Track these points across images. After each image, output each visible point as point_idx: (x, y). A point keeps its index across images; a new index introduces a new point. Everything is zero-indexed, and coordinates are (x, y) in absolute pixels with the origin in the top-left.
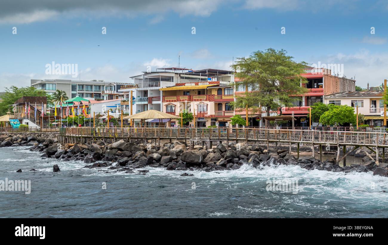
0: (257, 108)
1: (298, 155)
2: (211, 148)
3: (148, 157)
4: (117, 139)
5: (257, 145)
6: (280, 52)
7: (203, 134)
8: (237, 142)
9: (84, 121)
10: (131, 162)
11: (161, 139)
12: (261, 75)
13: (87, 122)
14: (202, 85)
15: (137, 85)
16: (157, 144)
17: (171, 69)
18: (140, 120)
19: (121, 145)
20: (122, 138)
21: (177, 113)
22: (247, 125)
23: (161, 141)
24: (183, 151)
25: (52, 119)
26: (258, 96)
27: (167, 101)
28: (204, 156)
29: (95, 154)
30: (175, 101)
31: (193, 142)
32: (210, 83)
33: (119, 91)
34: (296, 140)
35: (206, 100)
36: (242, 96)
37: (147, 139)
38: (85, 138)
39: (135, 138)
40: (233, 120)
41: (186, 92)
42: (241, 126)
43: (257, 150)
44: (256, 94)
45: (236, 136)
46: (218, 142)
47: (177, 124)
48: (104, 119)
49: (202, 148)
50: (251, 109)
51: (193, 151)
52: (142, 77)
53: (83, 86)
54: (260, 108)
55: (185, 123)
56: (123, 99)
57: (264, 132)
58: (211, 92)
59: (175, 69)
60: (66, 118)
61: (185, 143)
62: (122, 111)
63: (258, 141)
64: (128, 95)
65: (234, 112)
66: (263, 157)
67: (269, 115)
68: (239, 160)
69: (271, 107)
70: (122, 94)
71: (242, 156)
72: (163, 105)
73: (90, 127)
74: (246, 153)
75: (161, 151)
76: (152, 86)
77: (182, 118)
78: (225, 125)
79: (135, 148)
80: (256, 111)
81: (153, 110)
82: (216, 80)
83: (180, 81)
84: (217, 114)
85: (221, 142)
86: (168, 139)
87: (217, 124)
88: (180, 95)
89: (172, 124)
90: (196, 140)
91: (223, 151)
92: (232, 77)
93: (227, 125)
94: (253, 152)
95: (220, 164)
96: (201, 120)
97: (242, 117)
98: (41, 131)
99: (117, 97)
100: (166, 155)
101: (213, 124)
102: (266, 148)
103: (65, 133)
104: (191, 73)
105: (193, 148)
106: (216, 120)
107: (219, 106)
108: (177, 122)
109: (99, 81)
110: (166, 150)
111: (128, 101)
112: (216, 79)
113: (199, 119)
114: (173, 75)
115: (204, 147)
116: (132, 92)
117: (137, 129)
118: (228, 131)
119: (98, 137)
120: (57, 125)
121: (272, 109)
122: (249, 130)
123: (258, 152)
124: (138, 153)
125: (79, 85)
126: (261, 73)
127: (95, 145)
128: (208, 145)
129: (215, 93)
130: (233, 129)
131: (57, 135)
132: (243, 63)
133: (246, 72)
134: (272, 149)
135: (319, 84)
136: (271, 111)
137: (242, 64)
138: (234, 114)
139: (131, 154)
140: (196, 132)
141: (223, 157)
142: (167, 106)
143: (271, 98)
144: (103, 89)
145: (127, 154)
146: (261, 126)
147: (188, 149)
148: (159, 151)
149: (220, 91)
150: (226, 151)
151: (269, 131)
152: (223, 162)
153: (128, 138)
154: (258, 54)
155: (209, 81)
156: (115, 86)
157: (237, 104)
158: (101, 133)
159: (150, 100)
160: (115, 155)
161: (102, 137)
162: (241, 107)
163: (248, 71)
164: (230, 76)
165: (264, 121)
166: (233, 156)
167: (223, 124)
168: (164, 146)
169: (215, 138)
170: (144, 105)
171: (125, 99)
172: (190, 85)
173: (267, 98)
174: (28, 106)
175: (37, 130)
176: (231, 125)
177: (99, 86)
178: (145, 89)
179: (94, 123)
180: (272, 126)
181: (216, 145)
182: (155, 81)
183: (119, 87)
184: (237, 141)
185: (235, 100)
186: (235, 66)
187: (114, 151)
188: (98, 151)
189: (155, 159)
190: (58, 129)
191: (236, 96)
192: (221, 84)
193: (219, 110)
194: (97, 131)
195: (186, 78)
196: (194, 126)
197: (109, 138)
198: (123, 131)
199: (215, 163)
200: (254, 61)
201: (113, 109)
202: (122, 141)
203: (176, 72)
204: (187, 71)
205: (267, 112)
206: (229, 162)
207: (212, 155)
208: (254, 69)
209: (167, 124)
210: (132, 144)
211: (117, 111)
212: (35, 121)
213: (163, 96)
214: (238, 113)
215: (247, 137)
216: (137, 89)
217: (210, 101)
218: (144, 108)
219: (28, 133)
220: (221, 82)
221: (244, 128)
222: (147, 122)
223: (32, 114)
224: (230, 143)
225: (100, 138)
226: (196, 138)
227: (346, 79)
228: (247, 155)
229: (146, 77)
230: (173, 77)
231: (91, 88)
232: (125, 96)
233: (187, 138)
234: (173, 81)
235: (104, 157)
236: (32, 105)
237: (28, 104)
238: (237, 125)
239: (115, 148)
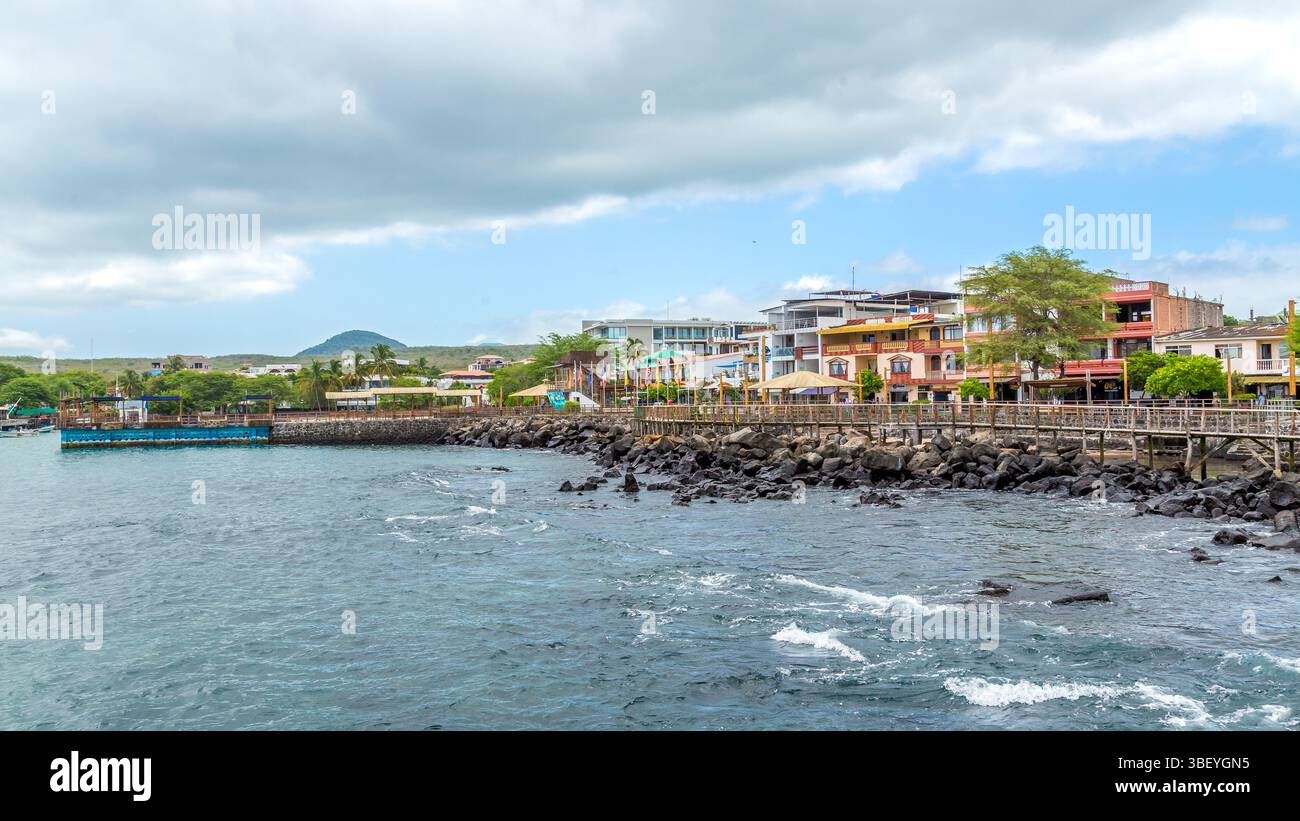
0: (1013, 364)
1: (1102, 457)
2: (920, 442)
3: (798, 460)
4: (738, 427)
5: (1014, 438)
6: (1057, 252)
7: (904, 416)
8: (973, 432)
9: (676, 394)
10: (766, 468)
11: (820, 425)
12: (1020, 299)
13: (683, 395)
14: (899, 323)
15: (774, 326)
16: (815, 435)
17: (838, 293)
18: (781, 391)
19: (746, 436)
20: (748, 425)
21: (851, 377)
22: (992, 397)
23: (821, 429)
24: (865, 449)
25: (620, 392)
26: (1015, 339)
27: (831, 354)
28: (907, 458)
29: (699, 454)
30: (847, 353)
31: (885, 433)
32: (914, 317)
33: (739, 336)
34: (1095, 426)
35: (908, 350)
36: (981, 341)
37: (796, 426)
38: (680, 424)
39: (772, 425)
40: (962, 387)
41: (867, 337)
42: (979, 399)
43: (1015, 446)
44: (1009, 337)
45: (972, 419)
46: (935, 432)
47: (851, 398)
48: (713, 390)
49: (902, 444)
50: (1000, 365)
51: (884, 448)
52: (782, 311)
53: (673, 329)
54: (1019, 364)
55: (868, 394)
56: (747, 352)
57: (1028, 411)
58: (917, 335)
59: (845, 293)
60: (644, 390)
61: (868, 434)
62: (747, 374)
63: (1015, 428)
64: (757, 344)
65: (965, 372)
66: (1028, 460)
67: (1036, 377)
68: (978, 465)
69: (1042, 362)
70: (746, 342)
71: (984, 458)
72: (824, 361)
73: (688, 405)
74: (991, 452)
75: (822, 448)
76: (802, 326)
77: (861, 385)
78: (946, 399)
79: (773, 442)
80: (1010, 370)
81: (804, 372)
82: (927, 312)
83: (855, 315)
84: (930, 377)
85: (940, 431)
86: (836, 425)
87: (931, 397)
88: (858, 342)
89: (841, 396)
90: (891, 426)
91: (944, 447)
92: (958, 306)
93: (951, 397)
94: (1007, 451)
95: (942, 472)
96: (898, 389)
97: (981, 381)
98: (601, 412)
99: (736, 350)
100: (832, 455)
101: (923, 396)
102: (1032, 442)
103: (644, 416)
104: (877, 299)
105: (885, 443)
106: (928, 388)
107: (934, 361)
108: (851, 393)
109: (703, 319)
110: (832, 446)
111: (758, 354)
112: (927, 309)
113: (895, 386)
114: (843, 304)
115: (907, 440)
116: (764, 338)
117: (776, 408)
118: (953, 410)
119: (703, 424)
120: (629, 401)
121: (1044, 366)
122: (997, 406)
123: (1017, 451)
124: (779, 453)
125: (667, 328)
126: (1019, 294)
127: (699, 438)
128: (915, 437)
129: (925, 336)
130: (963, 407)
131: (629, 420)
132: (982, 276)
133: (988, 293)
134: (1046, 444)
135: (1142, 313)
136: (1040, 369)
137: (980, 280)
138: (965, 375)
139: (765, 453)
140: (890, 411)
141: (944, 459)
142: (831, 363)
143: (1041, 343)
144: (710, 333)
145: (757, 454)
146: (1020, 399)
147: (874, 445)
148: (818, 449)
149: (935, 332)
150: (950, 449)
151: (1038, 408)
152: (945, 470)
153: (760, 424)
154: (1013, 259)
155: (912, 313)
156: (732, 328)
157: (972, 357)
158: (708, 416)
159: (799, 353)
160: (735, 455)
161: (710, 423)
162: (980, 362)
163: (992, 293)
164: (955, 304)
165: (1027, 390)
166: (964, 459)
167: (942, 396)
168: (828, 438)
169: (927, 423)
170: (787, 362)
171: (751, 352)
172: (874, 323)
173: (1032, 344)
174: (578, 368)
175: (595, 411)
176: (959, 399)
177: (704, 330)
178: (789, 332)
179: (696, 396)
180: (1044, 399)
181: (930, 436)
182: (808, 316)
183: (740, 329)
184: (973, 429)
185: (966, 349)
186: (965, 284)
187: (733, 449)
188: (705, 449)
189: (810, 464)
190: (631, 409)
191: (968, 342)
192: (937, 318)
193: (933, 369)
194: (701, 412)
195: (867, 309)
196: (885, 400)
197: (724, 424)
198: (748, 413)
199: (929, 472)
200: (1004, 273)
201: (730, 370)
202: (747, 430)
203: (847, 298)
204: (869, 296)
205: (1032, 370)
206: (957, 469)
207: (922, 456)
208: (1005, 287)
209: (832, 396)
210: (766, 436)
211: (737, 374)
212: (590, 394)
213: (823, 345)
214: (974, 375)
215: (994, 421)
216: (773, 332)
217: (915, 352)
218: (787, 367)
219: (580, 416)
220: (936, 315)
221: (985, 403)
222: (794, 395)
223: (585, 382)
224: (959, 432)
225: (706, 424)
226: (891, 424)
227: (1203, 302)
228: (995, 456)
229: (790, 309)
230: (841, 308)
231: (689, 333)
232: (751, 346)
233: (872, 423)
234: (841, 316)
235: (715, 459)
236: (585, 366)
237: (578, 364)
238: (971, 398)
239: (736, 443)
